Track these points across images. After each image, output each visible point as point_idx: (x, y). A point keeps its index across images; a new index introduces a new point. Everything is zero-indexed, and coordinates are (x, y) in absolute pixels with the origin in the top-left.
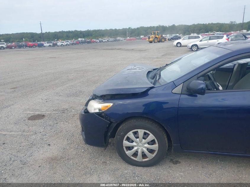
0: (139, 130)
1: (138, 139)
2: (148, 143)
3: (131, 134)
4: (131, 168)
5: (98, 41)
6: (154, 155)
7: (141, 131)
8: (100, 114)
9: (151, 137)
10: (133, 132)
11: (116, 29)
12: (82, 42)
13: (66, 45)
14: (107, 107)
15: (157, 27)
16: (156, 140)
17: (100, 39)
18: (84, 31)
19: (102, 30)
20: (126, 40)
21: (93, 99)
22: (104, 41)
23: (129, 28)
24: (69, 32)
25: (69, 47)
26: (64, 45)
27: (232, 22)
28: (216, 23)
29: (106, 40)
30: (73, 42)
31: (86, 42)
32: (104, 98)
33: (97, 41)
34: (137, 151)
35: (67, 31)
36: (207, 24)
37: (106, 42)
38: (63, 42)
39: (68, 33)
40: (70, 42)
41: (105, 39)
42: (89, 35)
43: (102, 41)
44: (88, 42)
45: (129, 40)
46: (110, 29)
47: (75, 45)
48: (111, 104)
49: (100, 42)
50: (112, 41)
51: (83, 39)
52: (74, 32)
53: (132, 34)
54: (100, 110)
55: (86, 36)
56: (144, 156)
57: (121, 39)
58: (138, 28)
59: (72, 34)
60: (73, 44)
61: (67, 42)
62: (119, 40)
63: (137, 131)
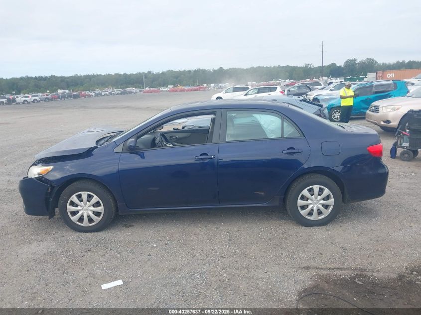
0: (82, 193)
1: (82, 203)
2: (94, 206)
3: (74, 198)
4: (78, 234)
5: (93, 94)
6: (100, 218)
7: (84, 194)
8: (41, 179)
9: (95, 199)
10: (76, 196)
11: (125, 74)
12: (64, 97)
13: (33, 102)
14: (47, 170)
15: (195, 71)
16: (100, 201)
17: (97, 91)
18: (69, 78)
19: (100, 75)
20: (142, 93)
21: (35, 165)
22: (103, 93)
23: (149, 72)
24: (40, 79)
25: (38, 104)
26: (29, 101)
27: (307, 65)
28: (285, 66)
29: (107, 93)
30: (46, 96)
31: (71, 97)
32: (45, 161)
33: (91, 94)
34: (82, 216)
35: (36, 78)
36: (272, 66)
37: (107, 95)
38: (28, 97)
39: (38, 80)
40: (40, 96)
41: (107, 91)
42: (78, 84)
43: (101, 95)
44: (75, 97)
45: (148, 92)
46: (116, 74)
47: (50, 102)
48: (52, 167)
49: (97, 95)
50: (118, 94)
51: (67, 91)
52: (49, 78)
53: (154, 83)
54: (39, 174)
55: (72, 85)
56: (90, 220)
57: (134, 90)
58: (163, 73)
59: (45, 82)
60: (46, 100)
61: (35, 96)
62: (130, 92)
63: (81, 194)
